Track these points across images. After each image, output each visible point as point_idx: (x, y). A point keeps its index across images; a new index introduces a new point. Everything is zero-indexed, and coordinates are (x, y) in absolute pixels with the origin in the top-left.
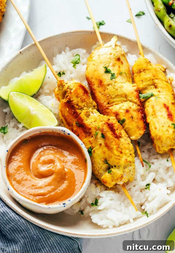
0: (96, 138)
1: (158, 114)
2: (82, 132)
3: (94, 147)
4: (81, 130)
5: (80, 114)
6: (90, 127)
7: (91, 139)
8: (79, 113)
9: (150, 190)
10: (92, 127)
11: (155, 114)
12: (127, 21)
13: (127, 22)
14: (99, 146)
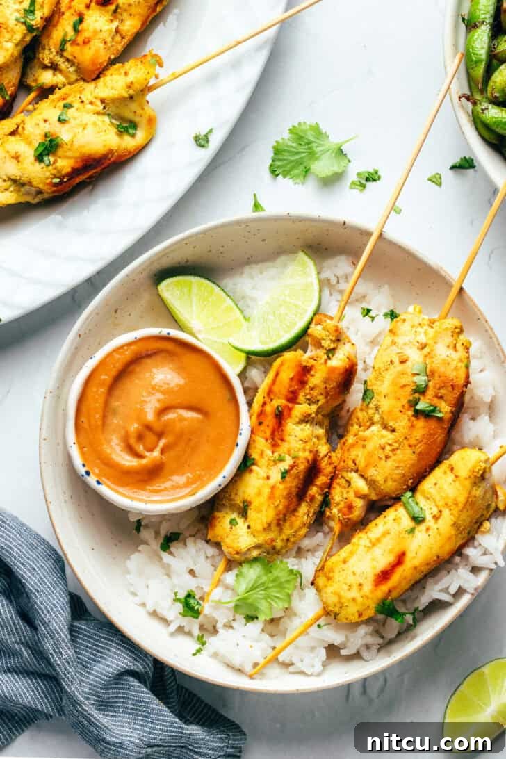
0: (275, 462)
1: (378, 551)
2: (271, 427)
3: (258, 466)
4: (272, 423)
5: (299, 404)
6: (287, 438)
7: (269, 453)
8: (299, 401)
9: (245, 625)
10: (289, 442)
11: (374, 545)
12: (430, 180)
13: (429, 182)
14: (265, 475)
